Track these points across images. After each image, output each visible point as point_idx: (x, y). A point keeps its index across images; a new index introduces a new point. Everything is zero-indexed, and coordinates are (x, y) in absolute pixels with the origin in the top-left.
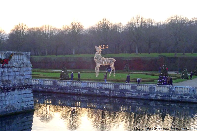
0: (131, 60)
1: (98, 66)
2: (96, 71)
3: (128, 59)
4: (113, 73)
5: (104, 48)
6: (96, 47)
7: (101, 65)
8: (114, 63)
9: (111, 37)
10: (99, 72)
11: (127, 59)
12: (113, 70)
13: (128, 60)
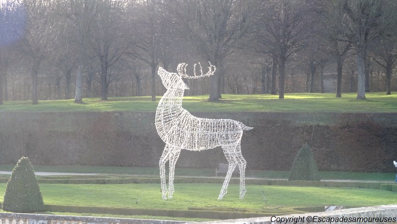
0: (327, 127)
1: (171, 152)
2: (162, 176)
3: (315, 123)
4: (234, 182)
5: (196, 77)
6: (161, 72)
7: (182, 147)
8: (239, 141)
9: (244, 21)
10: (175, 182)
11: (311, 123)
12: (236, 174)
13: (318, 126)
